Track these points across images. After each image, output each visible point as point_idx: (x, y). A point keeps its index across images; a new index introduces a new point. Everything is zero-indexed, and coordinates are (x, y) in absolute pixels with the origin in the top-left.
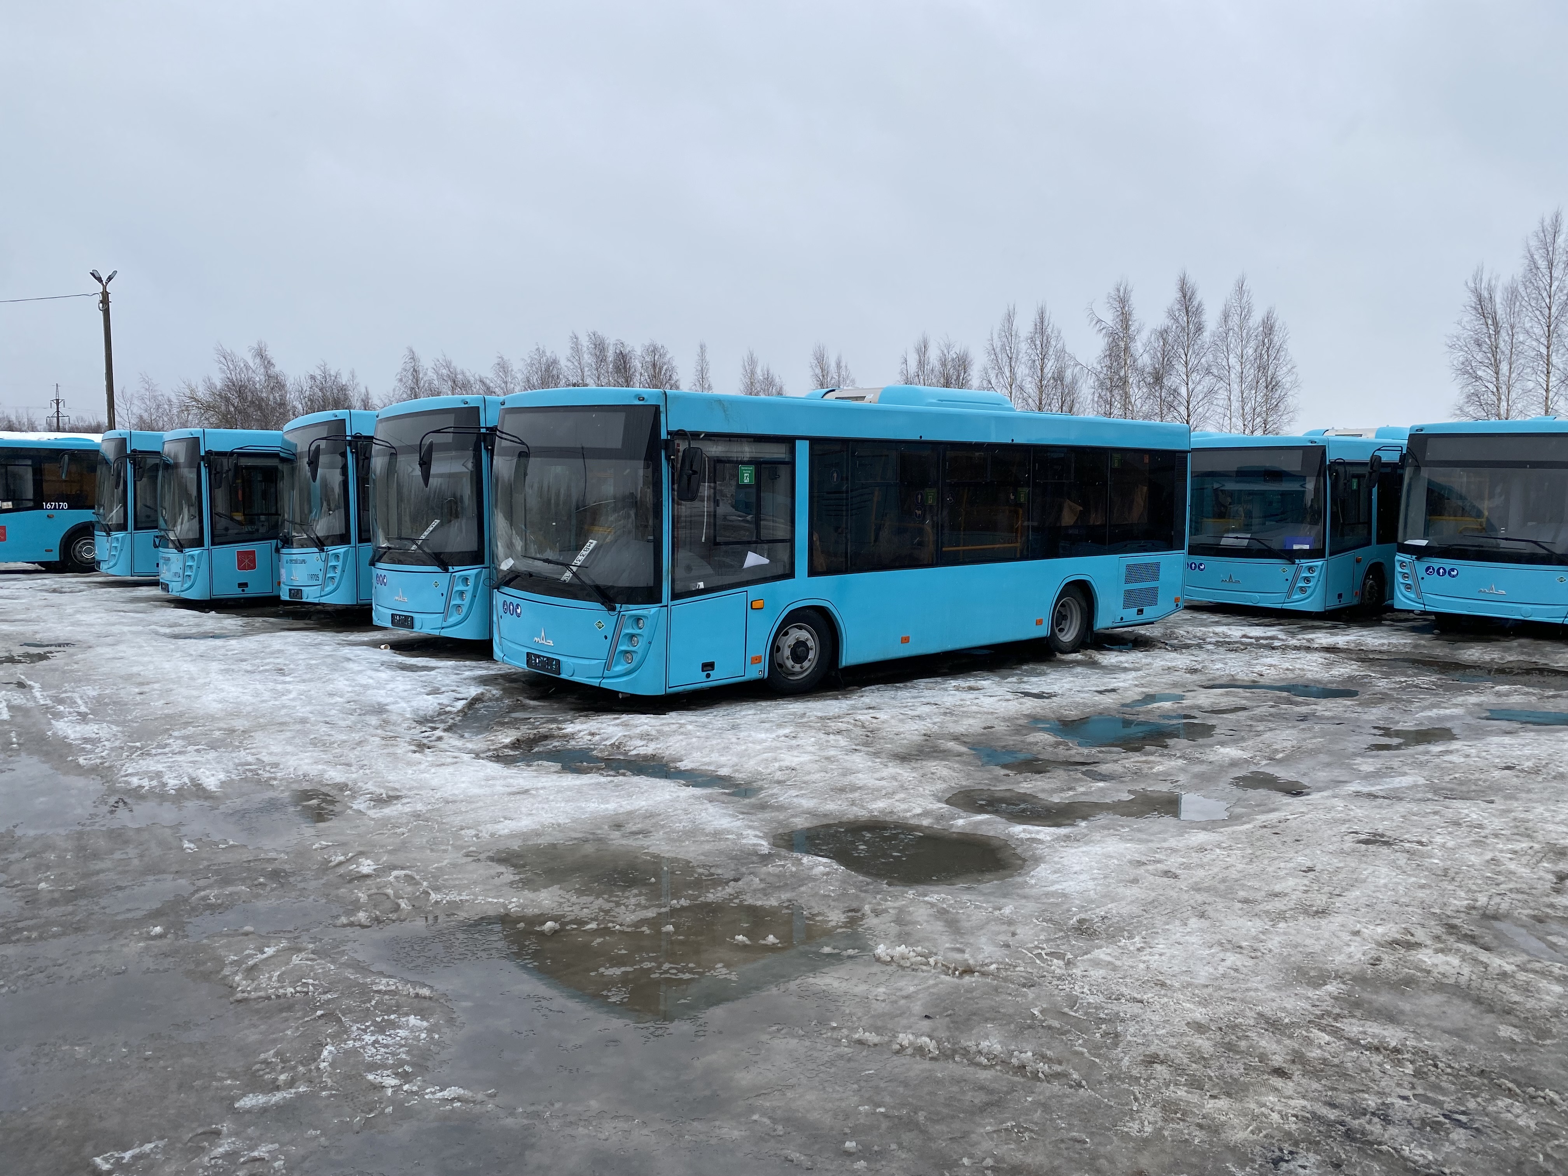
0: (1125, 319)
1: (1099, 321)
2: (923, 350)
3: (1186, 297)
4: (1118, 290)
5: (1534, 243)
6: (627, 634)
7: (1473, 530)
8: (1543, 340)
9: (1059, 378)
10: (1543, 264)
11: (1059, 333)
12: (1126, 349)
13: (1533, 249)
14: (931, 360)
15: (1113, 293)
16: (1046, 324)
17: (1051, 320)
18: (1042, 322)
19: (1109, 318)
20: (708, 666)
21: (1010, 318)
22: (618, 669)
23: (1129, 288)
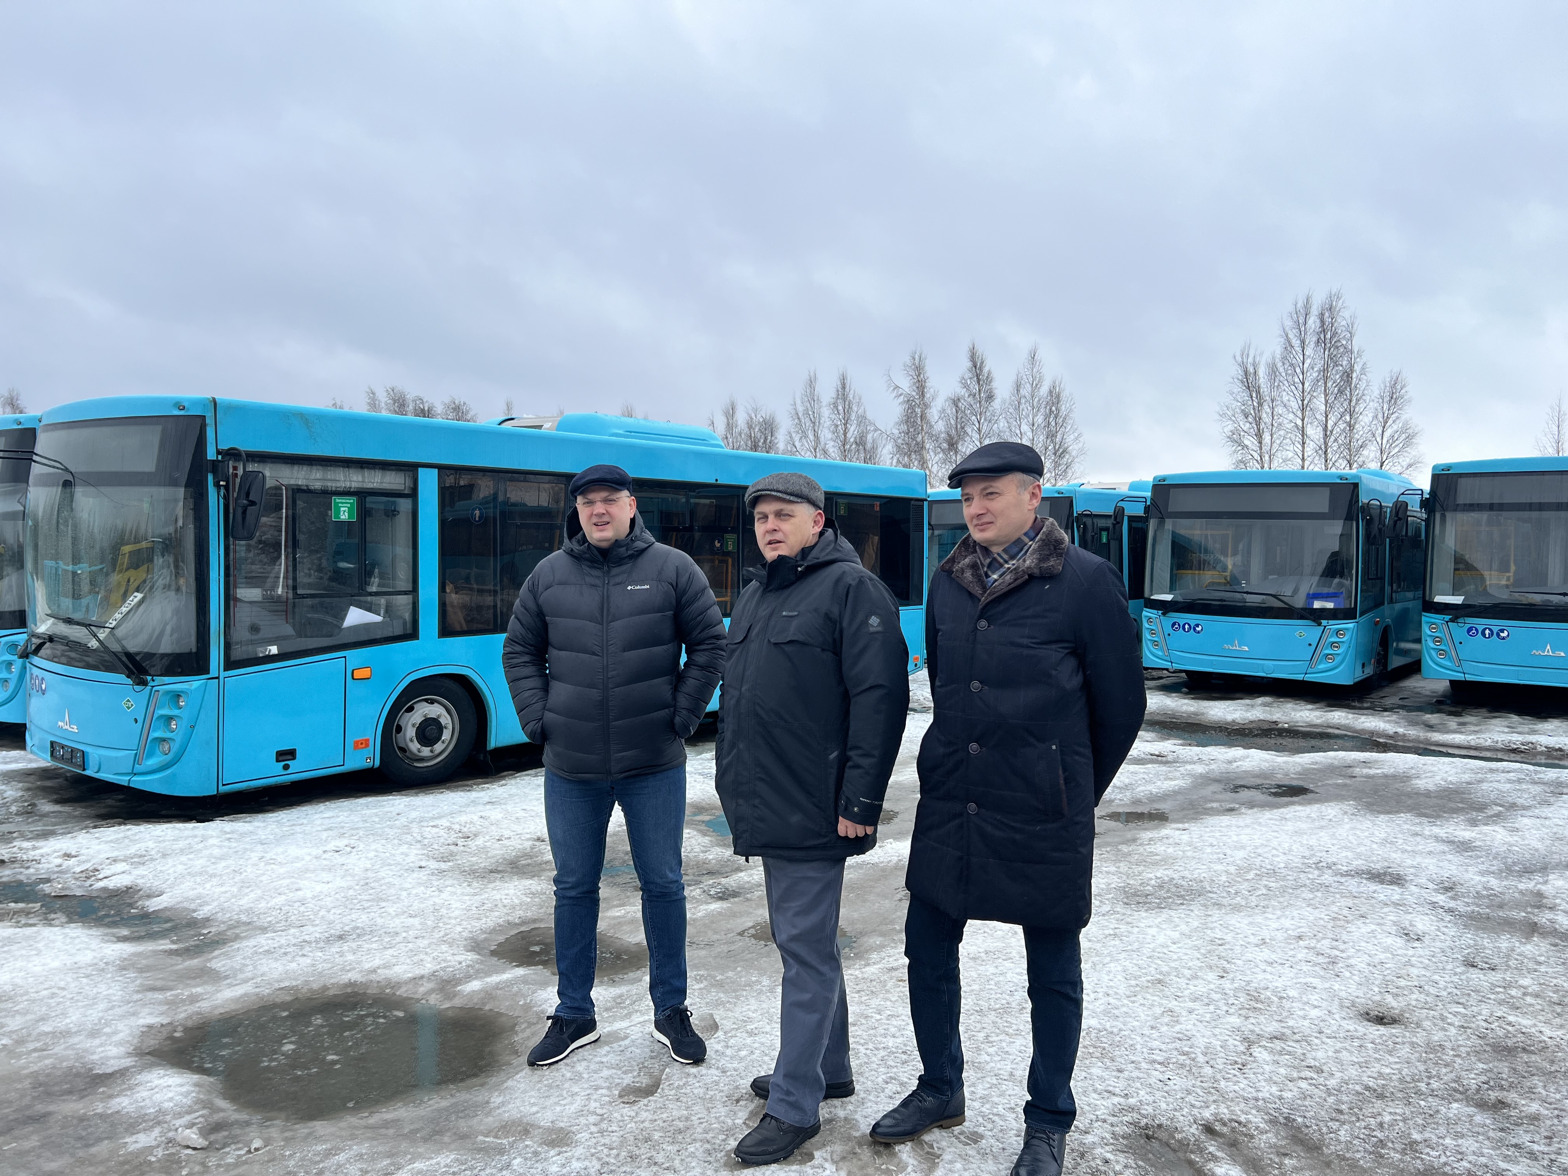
0: (921, 387)
1: (897, 387)
2: (730, 412)
3: (977, 366)
4: (914, 359)
5: (1289, 323)
6: (162, 716)
7: (1219, 584)
8: (1299, 414)
9: (861, 442)
10: (1296, 343)
11: (860, 399)
12: (923, 417)
13: (1287, 329)
14: (739, 423)
15: (909, 362)
16: (847, 389)
17: (853, 388)
18: (844, 388)
19: (906, 384)
20: (286, 755)
21: (811, 383)
22: (152, 762)
23: (923, 356)
